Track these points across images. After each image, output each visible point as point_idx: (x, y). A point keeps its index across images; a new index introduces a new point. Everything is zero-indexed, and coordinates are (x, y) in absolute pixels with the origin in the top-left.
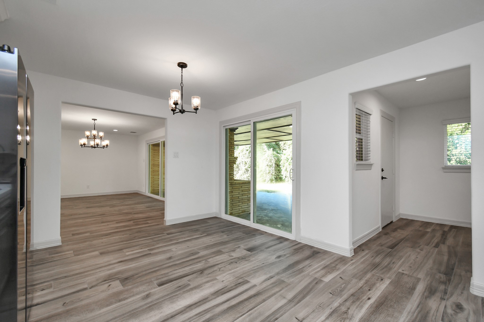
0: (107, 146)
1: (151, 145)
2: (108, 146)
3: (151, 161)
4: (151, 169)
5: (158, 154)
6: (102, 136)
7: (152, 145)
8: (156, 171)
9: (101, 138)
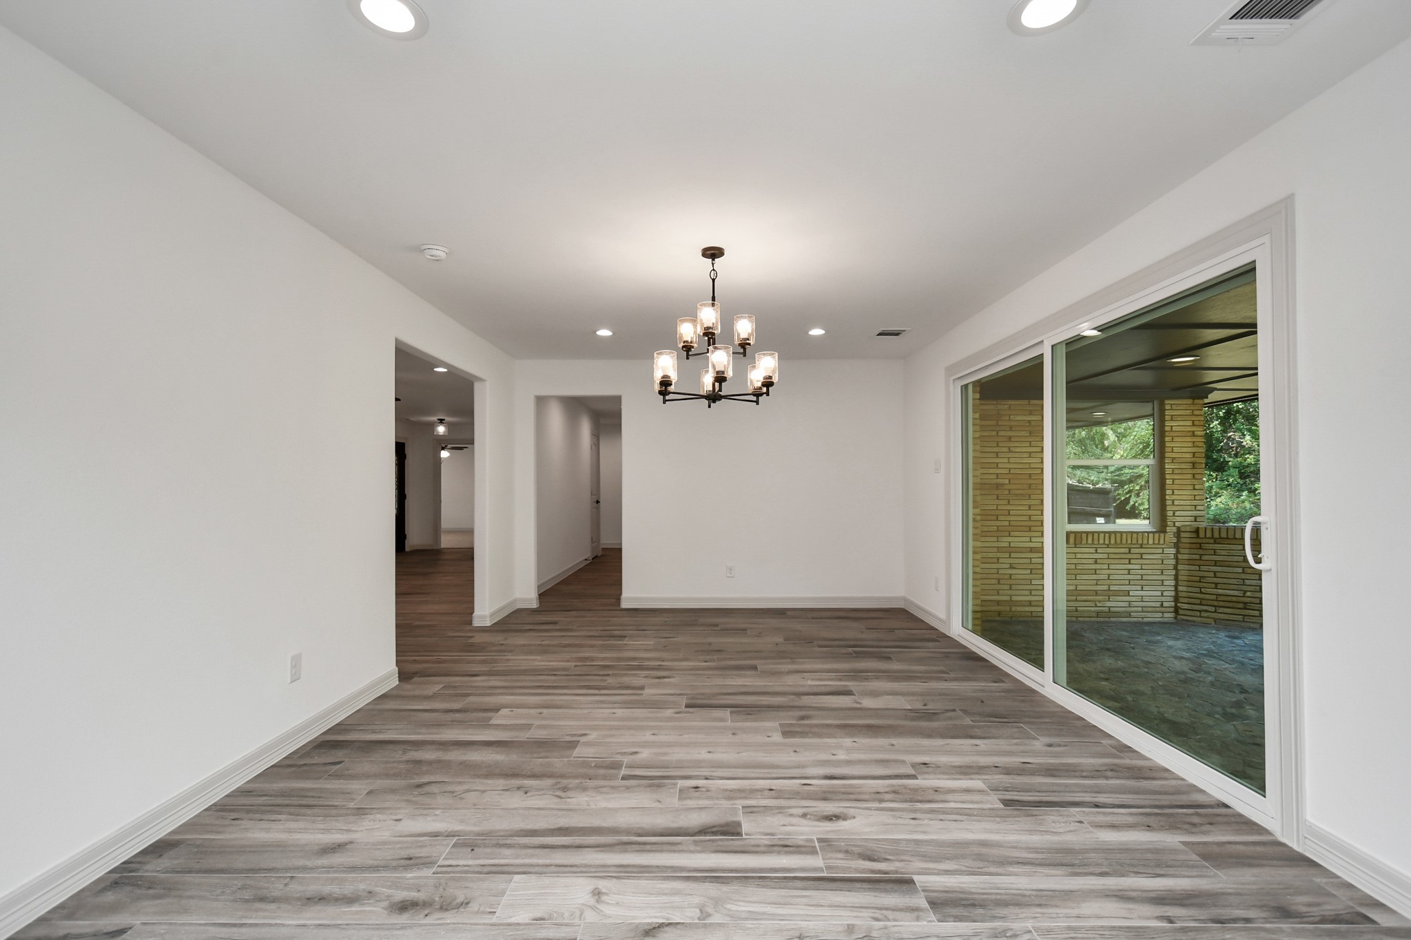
0: (768, 384)
1: (975, 383)
2: (771, 384)
3: (974, 470)
4: (974, 508)
5: (994, 433)
6: (746, 336)
7: (978, 389)
8: (989, 513)
9: (745, 349)
